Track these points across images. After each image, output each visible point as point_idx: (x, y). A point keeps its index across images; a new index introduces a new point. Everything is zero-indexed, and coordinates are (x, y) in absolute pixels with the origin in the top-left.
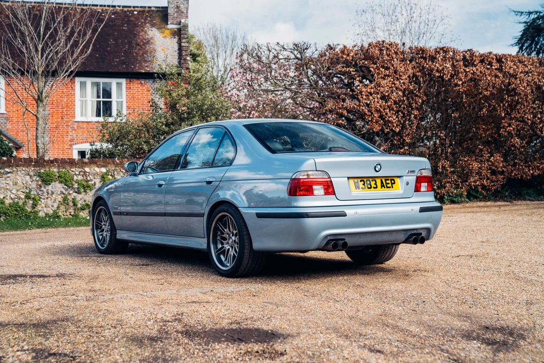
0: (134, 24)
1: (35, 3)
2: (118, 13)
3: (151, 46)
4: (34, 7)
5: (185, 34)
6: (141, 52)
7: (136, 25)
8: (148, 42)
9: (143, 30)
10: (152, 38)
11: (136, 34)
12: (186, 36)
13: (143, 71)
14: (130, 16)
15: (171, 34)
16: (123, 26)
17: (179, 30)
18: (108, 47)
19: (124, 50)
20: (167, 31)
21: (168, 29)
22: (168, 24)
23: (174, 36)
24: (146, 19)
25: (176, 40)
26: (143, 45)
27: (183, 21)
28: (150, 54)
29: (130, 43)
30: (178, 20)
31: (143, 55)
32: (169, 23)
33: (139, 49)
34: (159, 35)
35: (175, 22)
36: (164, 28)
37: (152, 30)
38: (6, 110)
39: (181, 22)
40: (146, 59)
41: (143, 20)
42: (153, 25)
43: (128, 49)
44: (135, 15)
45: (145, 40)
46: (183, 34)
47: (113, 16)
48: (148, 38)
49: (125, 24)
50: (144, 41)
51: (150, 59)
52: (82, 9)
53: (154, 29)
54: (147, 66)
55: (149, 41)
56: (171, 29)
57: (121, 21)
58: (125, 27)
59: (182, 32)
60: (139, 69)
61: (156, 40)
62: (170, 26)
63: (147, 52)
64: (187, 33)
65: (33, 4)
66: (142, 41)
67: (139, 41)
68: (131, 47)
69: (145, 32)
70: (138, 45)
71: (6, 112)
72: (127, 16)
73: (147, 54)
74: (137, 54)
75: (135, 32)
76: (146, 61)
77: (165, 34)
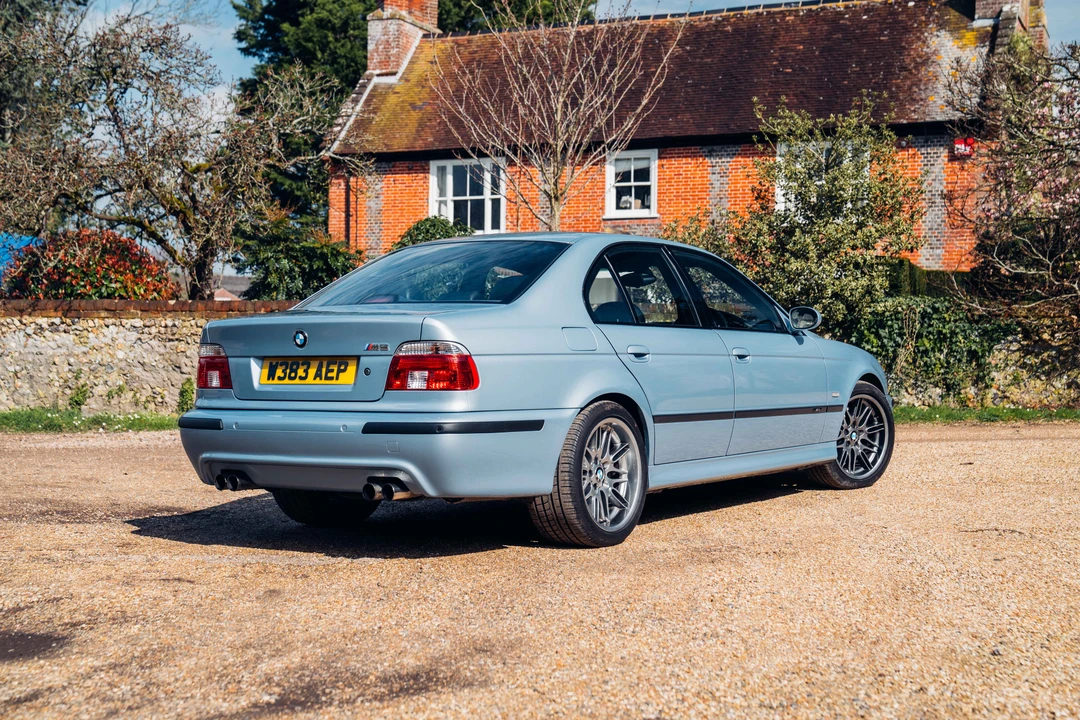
0: (904, 28)
1: (729, 10)
2: (877, 10)
3: (931, 69)
4: (726, 19)
5: (1006, 36)
6: (908, 83)
7: (907, 30)
8: (926, 61)
9: (919, 39)
10: (936, 52)
11: (904, 48)
12: (1006, 40)
13: (905, 122)
14: (899, 13)
15: (976, 38)
16: (882, 34)
17: (995, 28)
18: (844, 79)
19: (875, 83)
20: (970, 35)
21: (973, 30)
22: (973, 19)
23: (984, 42)
24: (931, 13)
25: (985, 50)
26: (915, 67)
27: (1006, 8)
28: (925, 84)
29: (889, 66)
30: (997, 8)
31: (910, 88)
32: (976, 16)
33: (906, 78)
34: (951, 43)
35: (989, 13)
36: (965, 28)
37: (938, 36)
38: (659, 212)
39: (1001, 11)
40: (915, 95)
41: (923, 18)
42: (941, 26)
43: (883, 80)
44: (909, 8)
45: (921, 57)
46: (1002, 37)
47: (865, 17)
48: (927, 53)
49: (886, 29)
50: (918, 60)
51: (923, 96)
52: (810, 10)
53: (943, 32)
54: (914, 111)
55: (929, 58)
56: (978, 30)
57: (878, 26)
58: (885, 36)
59: (999, 33)
60: (899, 118)
61: (943, 55)
62: (978, 24)
63: (920, 81)
64: (1010, 32)
65: (724, 14)
66: (914, 60)
67: (908, 61)
68: (889, 74)
69: (924, 42)
70: (903, 68)
71: (658, 215)
72: (894, 13)
73: (918, 86)
74: (898, 87)
75: (904, 44)
76: (914, 101)
77: (965, 41)
